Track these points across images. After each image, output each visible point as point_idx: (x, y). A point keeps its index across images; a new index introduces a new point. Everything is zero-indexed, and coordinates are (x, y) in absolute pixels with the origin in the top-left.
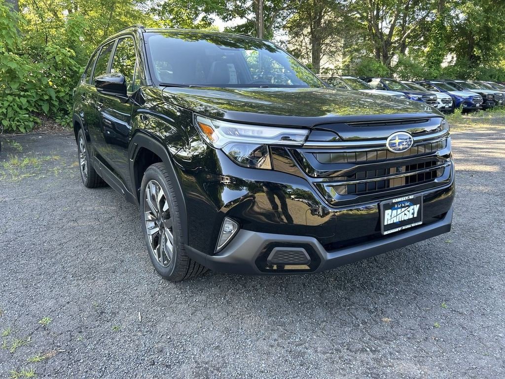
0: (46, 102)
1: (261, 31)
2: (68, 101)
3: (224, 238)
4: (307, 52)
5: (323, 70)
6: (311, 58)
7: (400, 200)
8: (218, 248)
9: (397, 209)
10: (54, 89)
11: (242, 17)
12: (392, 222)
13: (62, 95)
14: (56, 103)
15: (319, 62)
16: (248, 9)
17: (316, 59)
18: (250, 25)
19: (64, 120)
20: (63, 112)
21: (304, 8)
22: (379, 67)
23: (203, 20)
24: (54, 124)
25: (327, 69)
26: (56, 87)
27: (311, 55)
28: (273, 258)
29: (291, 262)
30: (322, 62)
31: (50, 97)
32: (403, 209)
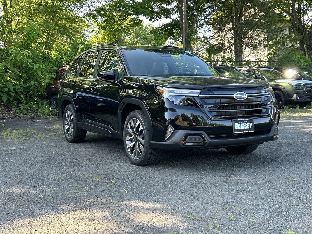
0: (5, 94)
1: (184, 30)
2: (22, 93)
3: (169, 134)
4: (230, 46)
5: (245, 62)
6: (233, 52)
7: (241, 119)
8: (166, 139)
9: (241, 123)
10: (12, 82)
11: (167, 17)
12: (238, 129)
13: (18, 87)
14: (13, 94)
15: (242, 55)
16: (173, 9)
17: (238, 53)
18: (174, 24)
19: (19, 108)
20: (17, 102)
21: (226, 6)
22: (301, 58)
23: (132, 20)
24: (9, 112)
25: (248, 61)
26: (12, 81)
27: (233, 49)
28: (188, 140)
29: (195, 141)
30: (244, 56)
31: (9, 89)
32: (244, 124)
